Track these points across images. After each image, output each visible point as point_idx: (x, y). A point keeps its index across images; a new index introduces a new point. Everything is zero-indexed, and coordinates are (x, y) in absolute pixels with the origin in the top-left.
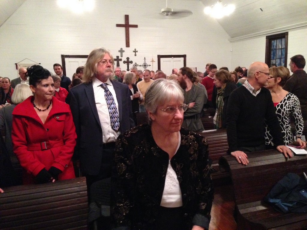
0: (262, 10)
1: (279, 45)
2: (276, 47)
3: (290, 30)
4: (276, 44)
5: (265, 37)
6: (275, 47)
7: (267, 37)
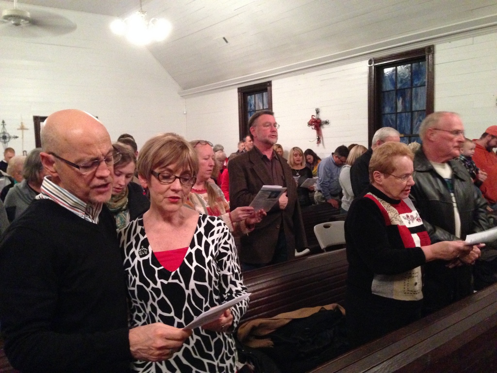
0: (227, 42)
1: (258, 103)
2: (255, 106)
3: (274, 78)
4: (255, 103)
5: (236, 91)
6: (253, 107)
7: (239, 89)
